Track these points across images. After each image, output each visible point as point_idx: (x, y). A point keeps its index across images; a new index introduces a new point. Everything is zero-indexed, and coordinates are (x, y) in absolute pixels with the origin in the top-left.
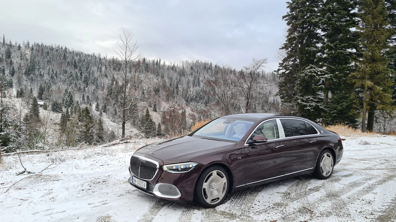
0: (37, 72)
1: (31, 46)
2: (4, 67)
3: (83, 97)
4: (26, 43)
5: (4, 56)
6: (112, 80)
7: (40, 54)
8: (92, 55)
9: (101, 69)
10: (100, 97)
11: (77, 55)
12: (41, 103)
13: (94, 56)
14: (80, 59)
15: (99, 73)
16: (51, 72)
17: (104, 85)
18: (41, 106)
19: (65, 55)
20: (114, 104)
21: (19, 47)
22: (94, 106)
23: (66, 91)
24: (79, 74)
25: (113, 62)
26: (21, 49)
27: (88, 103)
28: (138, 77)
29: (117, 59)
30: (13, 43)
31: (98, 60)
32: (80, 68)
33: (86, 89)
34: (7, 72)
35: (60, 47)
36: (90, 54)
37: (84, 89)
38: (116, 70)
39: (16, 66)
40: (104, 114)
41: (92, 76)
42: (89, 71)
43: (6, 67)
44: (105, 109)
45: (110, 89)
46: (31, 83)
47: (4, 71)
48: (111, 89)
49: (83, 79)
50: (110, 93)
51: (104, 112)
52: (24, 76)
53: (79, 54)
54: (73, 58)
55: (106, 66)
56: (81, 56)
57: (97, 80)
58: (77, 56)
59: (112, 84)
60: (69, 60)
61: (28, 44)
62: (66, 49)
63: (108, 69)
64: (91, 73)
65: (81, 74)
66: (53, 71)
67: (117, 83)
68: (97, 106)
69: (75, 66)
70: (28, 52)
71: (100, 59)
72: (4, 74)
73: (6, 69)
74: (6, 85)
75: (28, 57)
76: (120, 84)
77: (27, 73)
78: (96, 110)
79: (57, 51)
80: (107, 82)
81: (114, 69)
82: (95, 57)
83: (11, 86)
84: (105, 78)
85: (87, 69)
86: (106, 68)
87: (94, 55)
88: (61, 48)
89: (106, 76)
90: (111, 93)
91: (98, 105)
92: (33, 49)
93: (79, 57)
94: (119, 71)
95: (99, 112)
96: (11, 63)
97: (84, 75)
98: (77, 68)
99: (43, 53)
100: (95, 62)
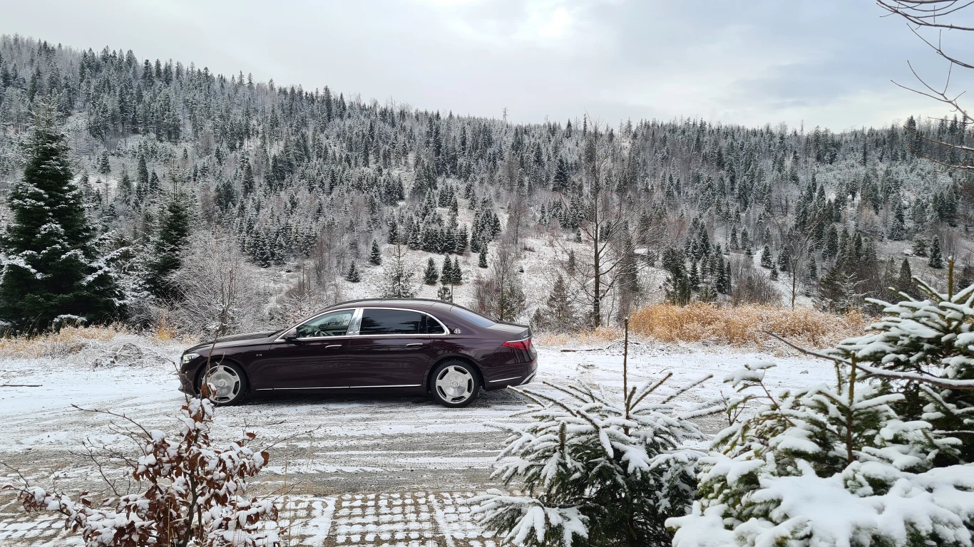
0: (640, 185)
1: (634, 129)
2: (580, 180)
3: (734, 235)
4: (625, 124)
5: (583, 158)
6: (809, 188)
7: (649, 143)
8: (764, 131)
9: (781, 163)
10: (775, 232)
11: (726, 134)
12: (641, 251)
13: (767, 132)
14: (732, 143)
15: (776, 172)
16: (667, 182)
17: (787, 202)
18: (643, 257)
19: (698, 139)
20: (811, 250)
21: (611, 136)
22: (758, 256)
23: (695, 223)
24: (727, 181)
25: (815, 141)
26: (614, 139)
27: (744, 248)
28: (888, 173)
29: (827, 131)
30: (602, 130)
31: (777, 140)
32: (731, 165)
33: (743, 215)
34: (587, 189)
35: (690, 123)
36: (760, 129)
37: (738, 216)
38: (823, 162)
39: (602, 177)
40: (781, 275)
41: (759, 181)
42: (752, 171)
43: (584, 180)
44: (786, 262)
45: (802, 210)
46: (628, 208)
47: (581, 187)
48: (805, 212)
49: (737, 191)
50: (801, 224)
51: (783, 269)
52: (615, 196)
53: (730, 133)
54: (716, 143)
55: (795, 153)
56: (736, 137)
57: (770, 191)
58: (726, 138)
59: (810, 198)
60: (707, 149)
61: (630, 126)
62: (703, 125)
63: (801, 161)
64: (757, 175)
65: (733, 180)
66: (671, 179)
67: (822, 193)
68: (766, 257)
69: (719, 164)
70: (627, 144)
71: (782, 138)
72: (581, 195)
73: (585, 185)
74: (582, 217)
75: (626, 153)
76: (831, 196)
77: (621, 190)
78: (763, 266)
79: (684, 132)
80: (797, 193)
81: (818, 158)
82: (771, 133)
83: (592, 217)
84: (791, 185)
85: (748, 165)
86: (796, 158)
87: (768, 129)
88: (694, 124)
89: (795, 179)
90: (804, 222)
91: (768, 254)
92: (635, 136)
93: (730, 141)
94: (831, 163)
95: (768, 272)
96: (595, 171)
97: (738, 182)
98: (723, 166)
99: (654, 141)
100: (770, 147)
